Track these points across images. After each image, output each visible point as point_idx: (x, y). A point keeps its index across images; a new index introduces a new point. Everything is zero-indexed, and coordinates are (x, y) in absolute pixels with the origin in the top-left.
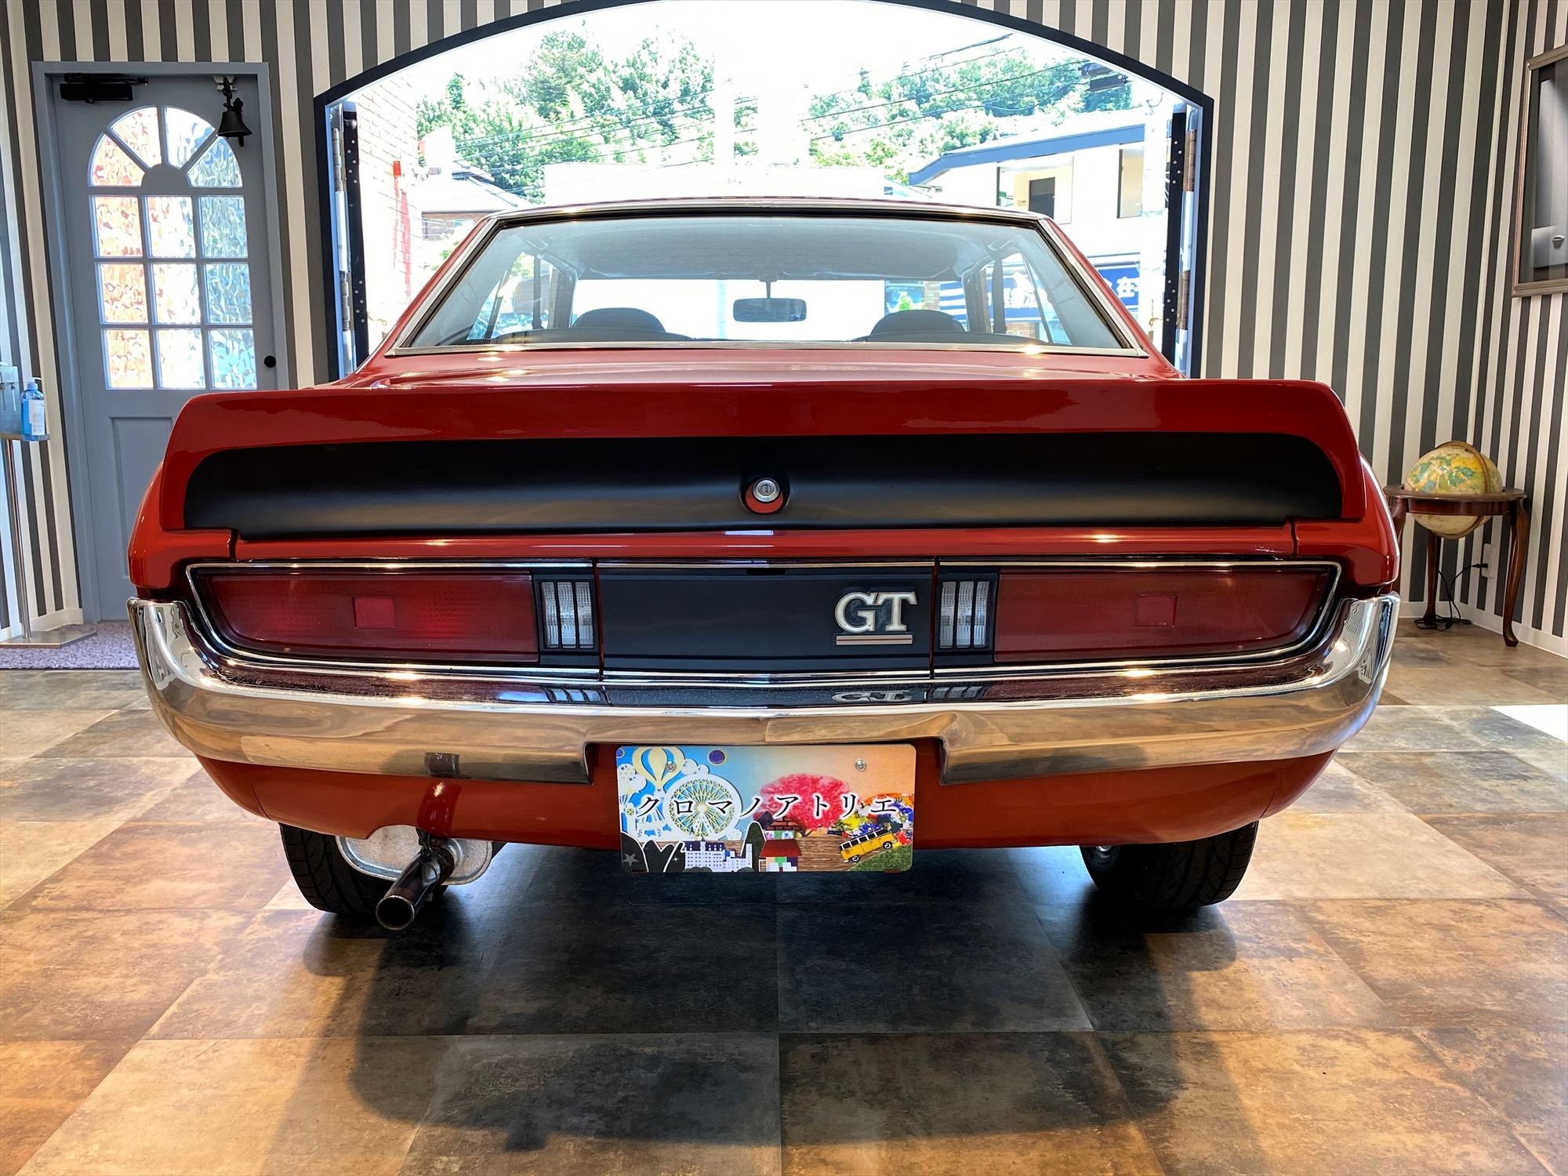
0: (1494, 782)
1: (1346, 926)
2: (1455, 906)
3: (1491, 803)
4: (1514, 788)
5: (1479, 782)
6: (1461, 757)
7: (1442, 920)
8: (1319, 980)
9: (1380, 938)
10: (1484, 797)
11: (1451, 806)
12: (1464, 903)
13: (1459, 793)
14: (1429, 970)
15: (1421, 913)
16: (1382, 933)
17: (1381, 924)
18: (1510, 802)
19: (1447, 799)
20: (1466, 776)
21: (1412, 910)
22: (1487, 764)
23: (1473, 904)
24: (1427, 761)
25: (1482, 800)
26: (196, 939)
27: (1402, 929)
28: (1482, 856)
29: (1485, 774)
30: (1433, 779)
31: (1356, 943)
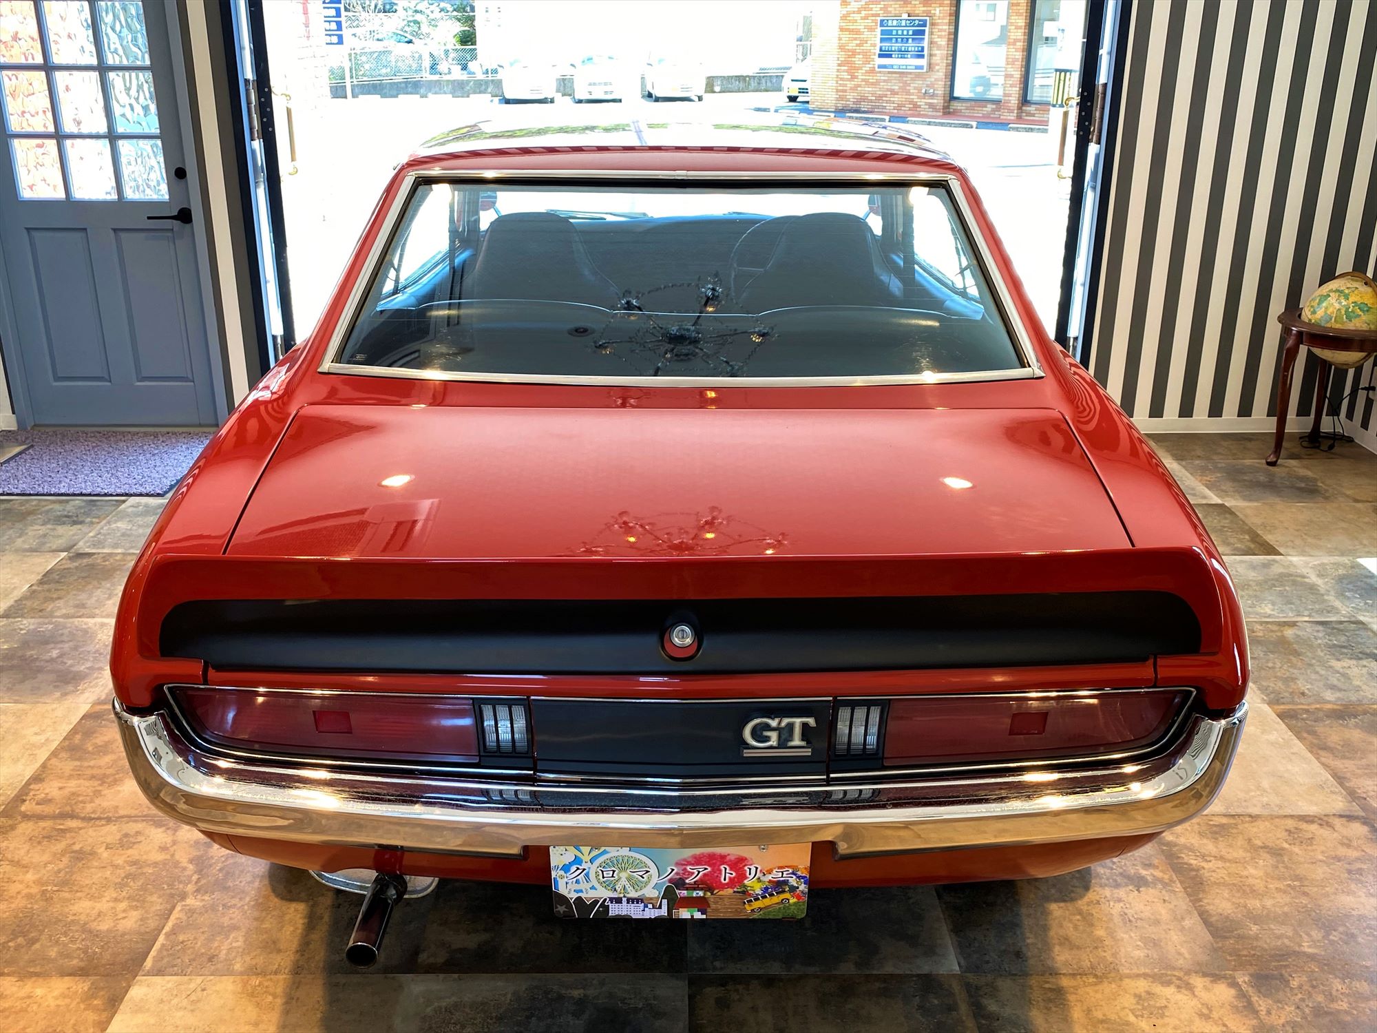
0: (1346, 663)
1: (1191, 849)
2: (1291, 823)
3: (1340, 690)
4: (1365, 671)
5: (1334, 663)
6: (1320, 628)
7: (1278, 842)
8: (1160, 915)
9: (1220, 864)
10: (1335, 682)
11: (1303, 694)
12: (1300, 820)
13: (1313, 676)
14: (1257, 904)
15: (1260, 832)
16: (1222, 858)
17: (1222, 848)
18: (1358, 689)
19: (1303, 685)
20: (1322, 654)
21: (1254, 830)
22: (1343, 638)
23: (1307, 822)
24: (1289, 633)
25: (1333, 688)
26: (173, 855)
27: (1241, 854)
28: (1323, 759)
29: (1338, 650)
30: (1291, 657)
31: (1198, 870)
